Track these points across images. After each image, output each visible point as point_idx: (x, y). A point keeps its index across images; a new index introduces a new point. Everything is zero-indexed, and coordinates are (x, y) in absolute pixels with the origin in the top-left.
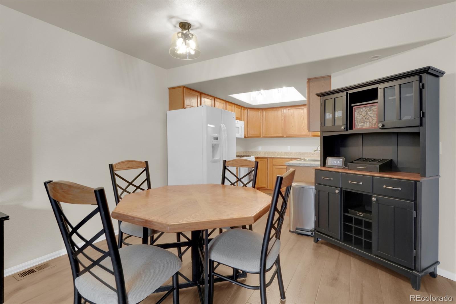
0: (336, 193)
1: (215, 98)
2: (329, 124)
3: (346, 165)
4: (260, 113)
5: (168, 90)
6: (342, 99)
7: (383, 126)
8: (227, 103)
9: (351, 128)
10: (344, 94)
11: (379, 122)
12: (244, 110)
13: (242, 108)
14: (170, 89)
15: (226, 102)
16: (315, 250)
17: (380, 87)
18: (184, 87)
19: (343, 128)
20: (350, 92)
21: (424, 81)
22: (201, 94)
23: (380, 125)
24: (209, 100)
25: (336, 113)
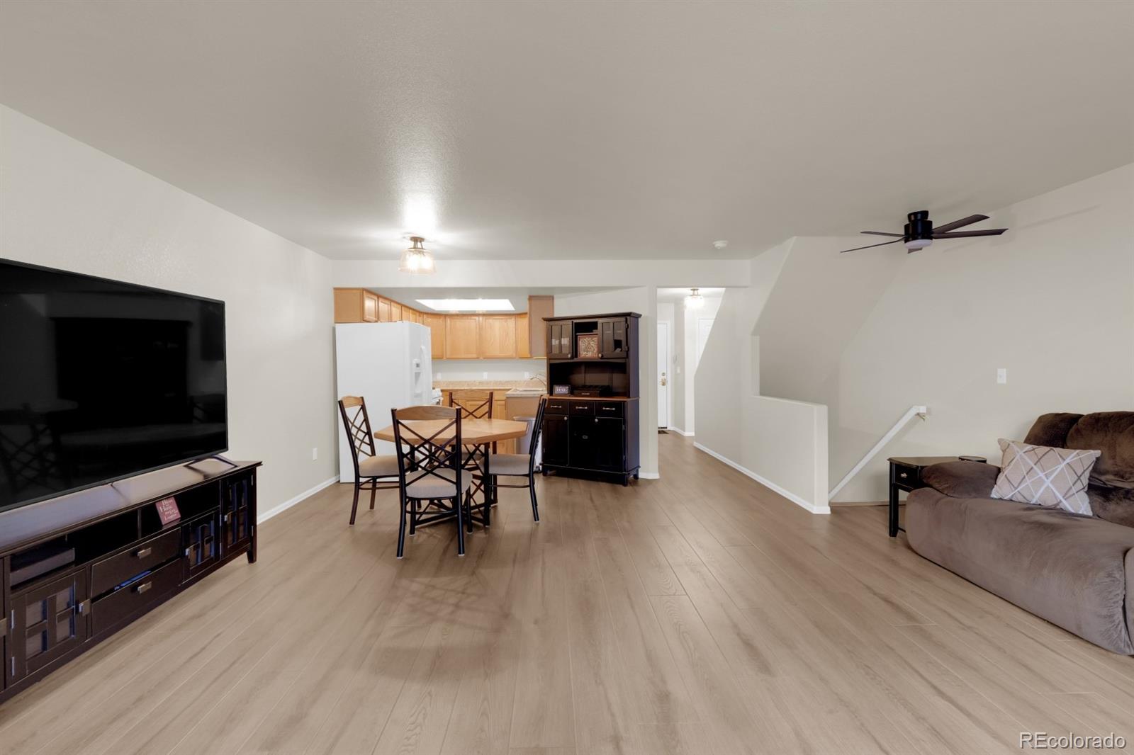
0: (564, 420)
1: (391, 301)
2: (556, 351)
3: (572, 392)
4: (443, 321)
5: (333, 291)
6: (568, 326)
7: (602, 356)
8: (403, 308)
9: (576, 356)
10: (570, 322)
11: (599, 352)
12: (420, 316)
13: (418, 314)
14: (336, 289)
15: (402, 305)
16: (544, 480)
17: (600, 321)
18: (364, 290)
19: (569, 356)
20: (575, 321)
21: (628, 322)
22: (378, 298)
23: (600, 355)
24: (386, 306)
25: (563, 339)
